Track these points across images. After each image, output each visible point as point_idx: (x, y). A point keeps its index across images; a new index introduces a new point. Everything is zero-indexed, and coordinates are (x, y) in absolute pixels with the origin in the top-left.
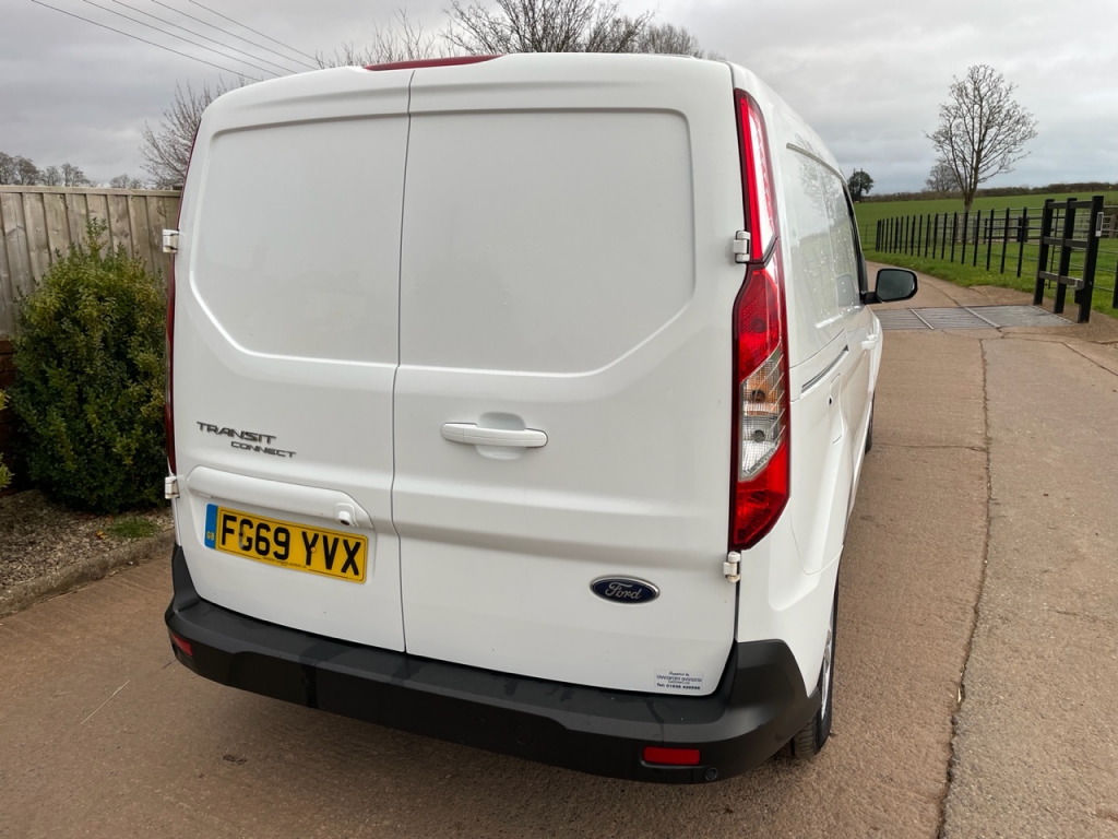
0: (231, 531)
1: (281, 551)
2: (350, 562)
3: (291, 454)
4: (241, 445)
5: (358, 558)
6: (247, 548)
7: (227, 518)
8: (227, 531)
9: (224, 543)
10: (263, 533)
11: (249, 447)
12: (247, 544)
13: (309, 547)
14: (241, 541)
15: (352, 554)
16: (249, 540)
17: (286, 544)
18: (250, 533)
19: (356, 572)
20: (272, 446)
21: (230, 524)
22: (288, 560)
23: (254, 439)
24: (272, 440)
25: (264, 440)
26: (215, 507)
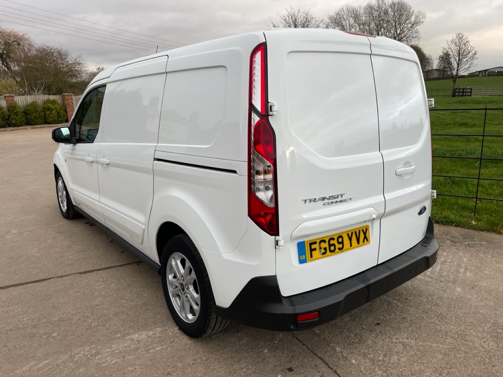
0: (315, 249)
1: (341, 246)
2: (365, 237)
3: (350, 199)
4: (328, 203)
5: (367, 235)
6: (324, 254)
7: (311, 244)
8: (312, 250)
9: (311, 257)
10: (332, 242)
11: (332, 203)
12: (324, 251)
13: (350, 239)
14: (320, 251)
15: (365, 234)
16: (325, 249)
17: (342, 243)
18: (326, 245)
19: (367, 241)
20: (343, 198)
21: (313, 247)
22: (344, 249)
23: (335, 198)
24: (343, 196)
25: (340, 196)
26: (304, 242)
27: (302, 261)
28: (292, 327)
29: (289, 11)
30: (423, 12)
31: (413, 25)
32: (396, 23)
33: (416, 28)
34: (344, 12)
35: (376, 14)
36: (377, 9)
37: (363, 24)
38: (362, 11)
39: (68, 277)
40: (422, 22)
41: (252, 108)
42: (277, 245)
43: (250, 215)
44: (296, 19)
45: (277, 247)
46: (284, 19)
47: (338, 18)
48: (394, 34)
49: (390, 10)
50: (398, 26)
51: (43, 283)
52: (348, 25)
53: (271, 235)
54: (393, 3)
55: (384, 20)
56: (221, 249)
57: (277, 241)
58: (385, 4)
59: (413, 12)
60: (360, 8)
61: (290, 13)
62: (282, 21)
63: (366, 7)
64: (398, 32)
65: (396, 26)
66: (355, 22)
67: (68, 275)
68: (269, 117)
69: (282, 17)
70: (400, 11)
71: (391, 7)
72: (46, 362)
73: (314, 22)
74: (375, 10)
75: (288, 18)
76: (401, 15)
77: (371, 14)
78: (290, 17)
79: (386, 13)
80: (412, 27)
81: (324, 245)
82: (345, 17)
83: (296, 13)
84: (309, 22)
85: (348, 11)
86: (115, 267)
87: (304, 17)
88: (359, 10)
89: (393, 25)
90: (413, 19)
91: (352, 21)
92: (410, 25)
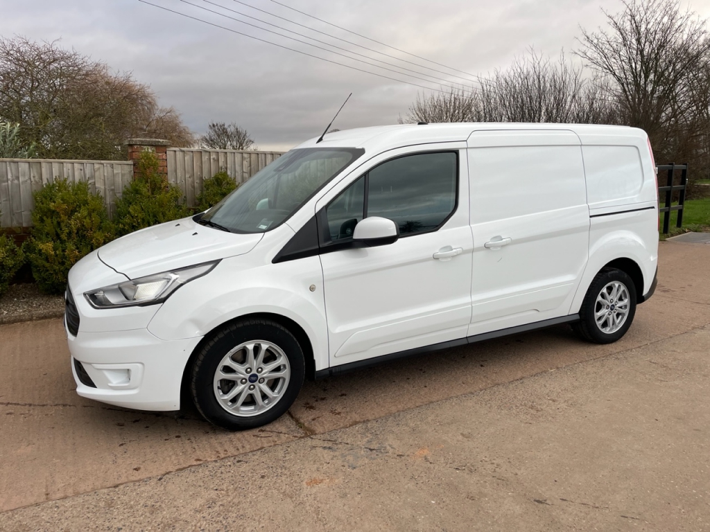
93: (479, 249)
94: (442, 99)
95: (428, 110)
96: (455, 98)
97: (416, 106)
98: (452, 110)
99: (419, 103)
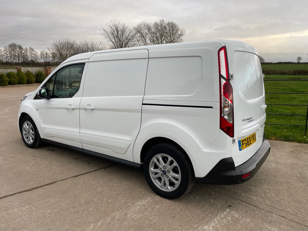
2: (255, 138)
3: (254, 120)
6: (246, 146)
7: (243, 141)
9: (243, 147)
10: (248, 140)
11: (249, 121)
13: (252, 139)
16: (246, 144)
17: (250, 141)
21: (243, 143)
22: (251, 143)
25: (251, 118)
26: (240, 141)
27: (240, 150)
28: (240, 182)
29: (113, 22)
30: (184, 29)
31: (180, 36)
32: (170, 34)
33: (181, 38)
34: (142, 26)
35: (160, 28)
36: (160, 25)
37: (153, 33)
38: (152, 26)
39: (67, 180)
40: (184, 35)
41: (221, 76)
42: (234, 142)
43: (221, 128)
44: (117, 27)
45: (234, 143)
46: (110, 26)
47: (139, 29)
48: (170, 40)
49: (167, 26)
50: (172, 36)
51: (54, 185)
52: (144, 33)
53: (231, 137)
54: (169, 23)
55: (164, 32)
56: (201, 147)
57: (234, 140)
58: (164, 23)
59: (179, 29)
60: (151, 24)
61: (114, 23)
62: (109, 28)
63: (154, 24)
64: (172, 39)
65: (170, 36)
66: (149, 32)
67: (67, 179)
68: (230, 80)
69: (109, 26)
70: (173, 28)
71: (168, 25)
72: (100, 223)
73: (128, 30)
74: (159, 26)
75: (112, 26)
76: (173, 30)
77: (157, 28)
78: (114, 26)
79: (165, 28)
80: (179, 37)
81: (246, 142)
82: (143, 29)
83: (117, 24)
84: (125, 29)
85: (145, 25)
86: (92, 172)
87: (122, 27)
88: (150, 25)
89: (169, 35)
90: (179, 33)
91: (147, 31)
92: (178, 36)
93: (82, 109)
94: (63, 42)
95: (58, 45)
96: (68, 42)
97: (54, 44)
98: (67, 46)
99: (55, 43)
